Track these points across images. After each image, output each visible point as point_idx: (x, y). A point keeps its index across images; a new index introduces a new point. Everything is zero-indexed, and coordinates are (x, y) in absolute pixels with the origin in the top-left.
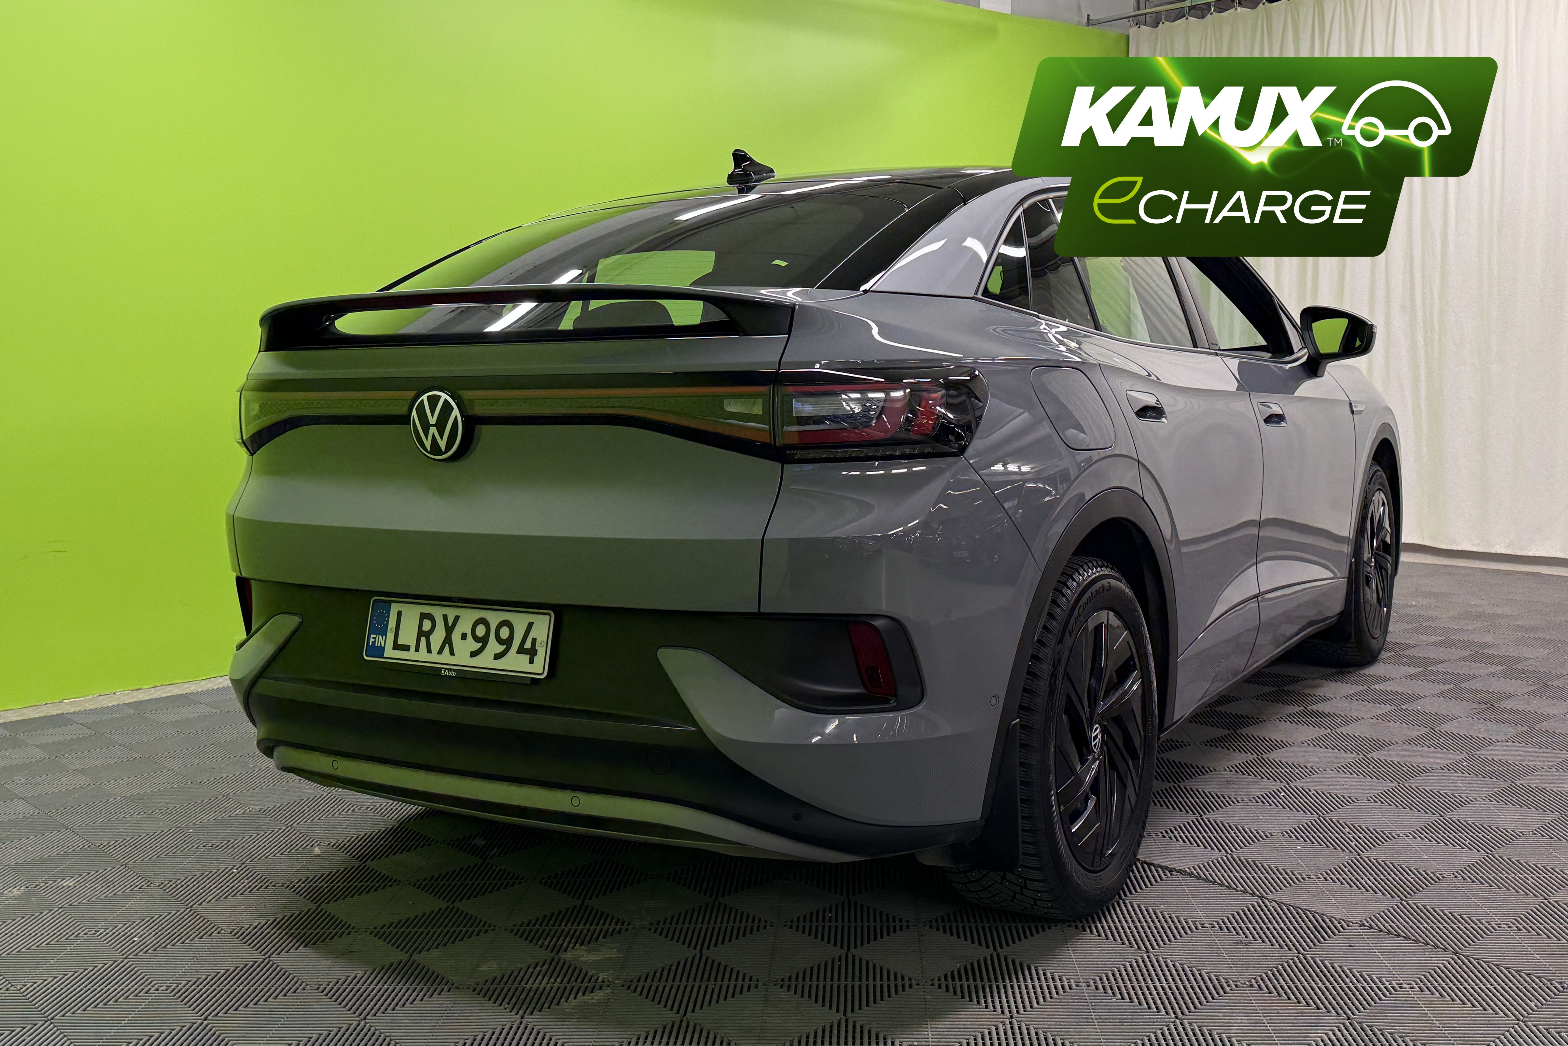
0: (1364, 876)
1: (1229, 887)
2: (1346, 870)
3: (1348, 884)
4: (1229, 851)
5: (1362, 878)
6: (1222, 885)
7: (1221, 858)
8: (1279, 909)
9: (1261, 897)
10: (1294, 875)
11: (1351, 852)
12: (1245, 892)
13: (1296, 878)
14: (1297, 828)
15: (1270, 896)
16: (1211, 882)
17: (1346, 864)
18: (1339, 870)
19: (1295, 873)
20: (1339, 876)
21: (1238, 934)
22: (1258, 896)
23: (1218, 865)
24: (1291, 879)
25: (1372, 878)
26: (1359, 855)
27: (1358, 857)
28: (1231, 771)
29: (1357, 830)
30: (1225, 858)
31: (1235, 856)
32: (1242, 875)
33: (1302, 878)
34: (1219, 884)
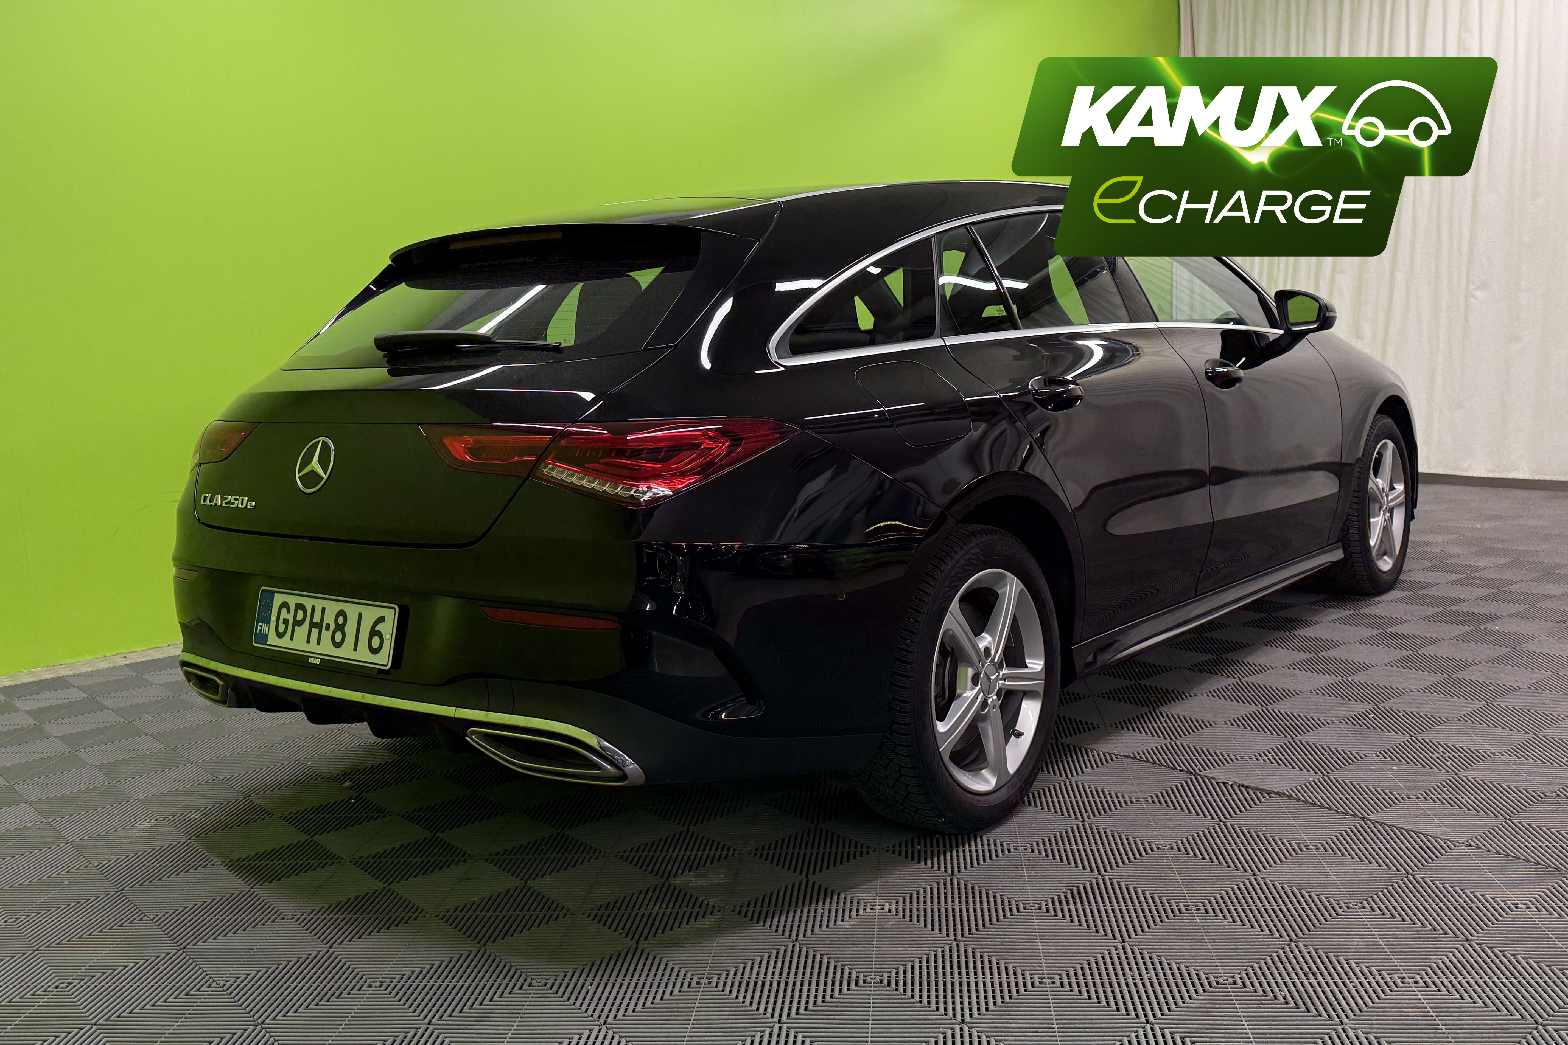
0: (1464, 796)
1: (1330, 809)
2: (1445, 789)
3: (1449, 803)
4: (1325, 772)
5: (1462, 798)
6: (1322, 807)
7: (1318, 779)
8: (1382, 830)
9: (1363, 818)
10: (1394, 795)
11: (1447, 772)
12: (1346, 813)
13: (1396, 798)
14: (1391, 749)
15: (1372, 817)
16: (1311, 803)
17: (1444, 783)
18: (1438, 789)
19: (1395, 793)
20: (1439, 796)
21: (1343, 855)
22: (1361, 818)
23: (1316, 787)
24: (1391, 801)
25: (1472, 797)
26: (1456, 774)
27: (1456, 777)
28: (1317, 693)
29: (1451, 749)
30: (1321, 779)
31: (1331, 777)
32: (1341, 796)
33: (1402, 798)
34: (1319, 806)
